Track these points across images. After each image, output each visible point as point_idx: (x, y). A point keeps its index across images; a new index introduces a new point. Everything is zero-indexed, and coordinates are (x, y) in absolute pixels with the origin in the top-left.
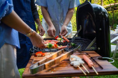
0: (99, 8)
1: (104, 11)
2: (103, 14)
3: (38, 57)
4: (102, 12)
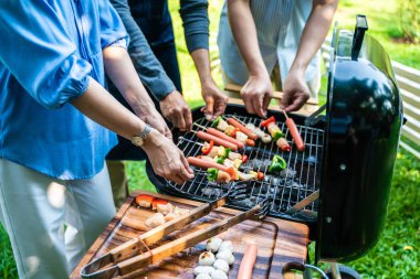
2: (374, 106)
3: (141, 208)
4: (371, 100)
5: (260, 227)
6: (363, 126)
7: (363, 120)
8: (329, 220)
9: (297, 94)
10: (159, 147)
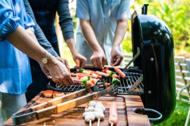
0: (157, 24)
1: (165, 29)
2: (161, 34)
3: (46, 97)
4: (159, 31)
5: (115, 99)
6: (157, 44)
7: (156, 41)
8: (150, 92)
9: (117, 57)
10: (56, 65)
